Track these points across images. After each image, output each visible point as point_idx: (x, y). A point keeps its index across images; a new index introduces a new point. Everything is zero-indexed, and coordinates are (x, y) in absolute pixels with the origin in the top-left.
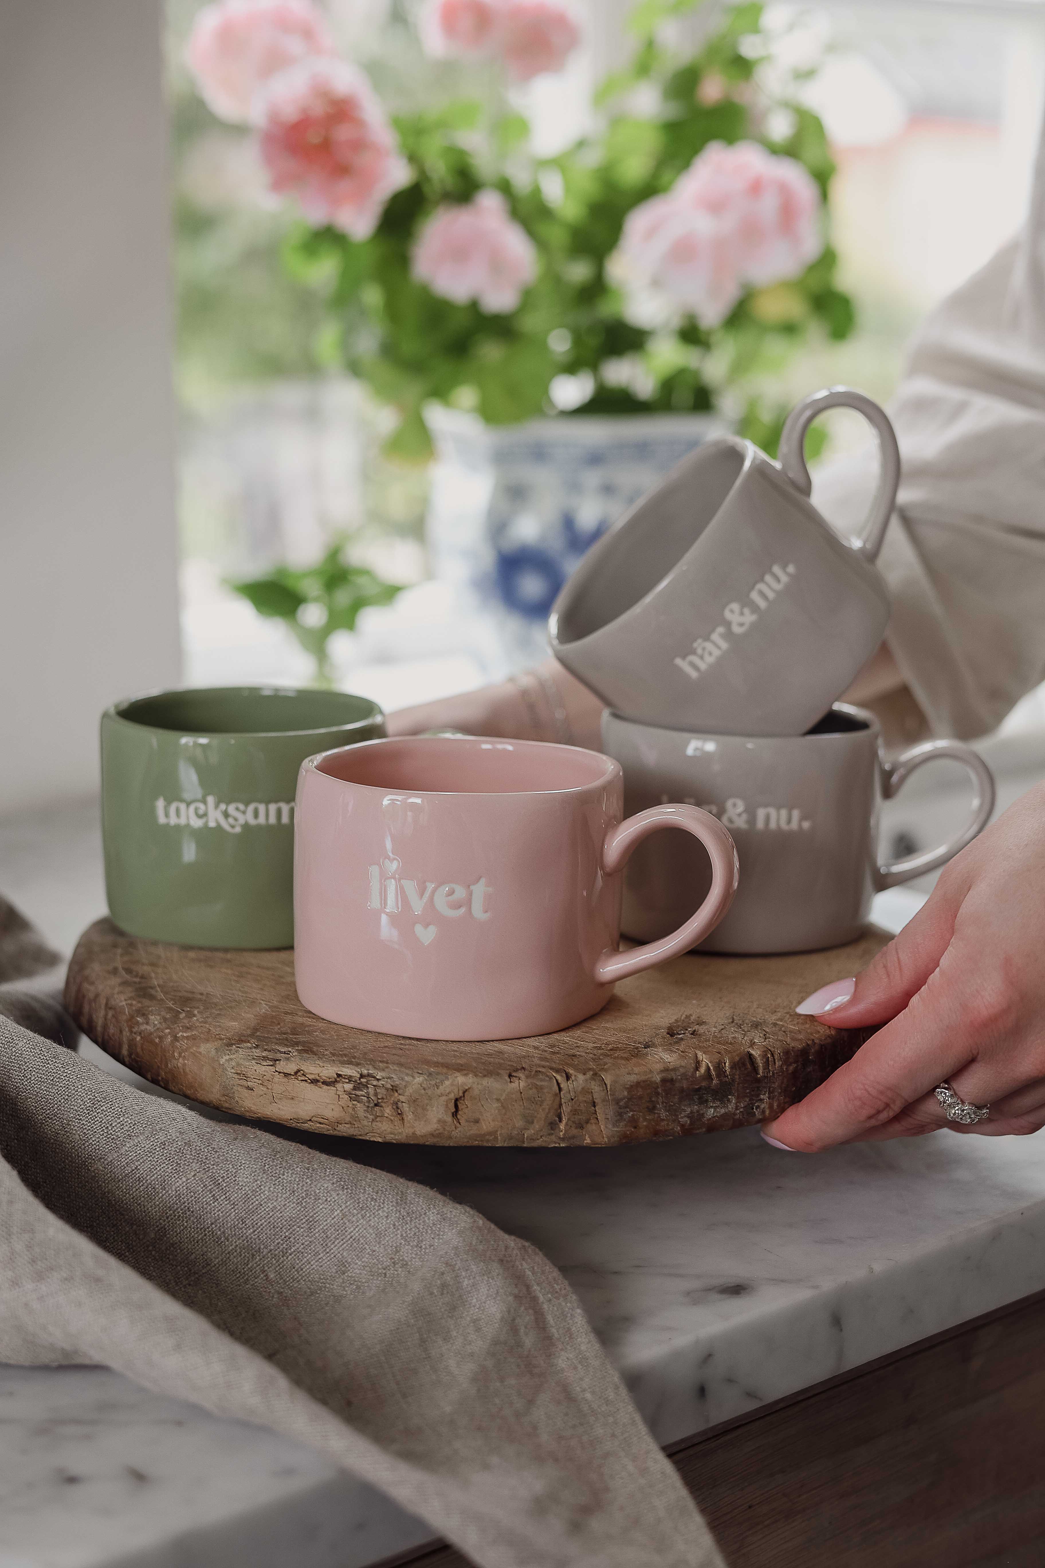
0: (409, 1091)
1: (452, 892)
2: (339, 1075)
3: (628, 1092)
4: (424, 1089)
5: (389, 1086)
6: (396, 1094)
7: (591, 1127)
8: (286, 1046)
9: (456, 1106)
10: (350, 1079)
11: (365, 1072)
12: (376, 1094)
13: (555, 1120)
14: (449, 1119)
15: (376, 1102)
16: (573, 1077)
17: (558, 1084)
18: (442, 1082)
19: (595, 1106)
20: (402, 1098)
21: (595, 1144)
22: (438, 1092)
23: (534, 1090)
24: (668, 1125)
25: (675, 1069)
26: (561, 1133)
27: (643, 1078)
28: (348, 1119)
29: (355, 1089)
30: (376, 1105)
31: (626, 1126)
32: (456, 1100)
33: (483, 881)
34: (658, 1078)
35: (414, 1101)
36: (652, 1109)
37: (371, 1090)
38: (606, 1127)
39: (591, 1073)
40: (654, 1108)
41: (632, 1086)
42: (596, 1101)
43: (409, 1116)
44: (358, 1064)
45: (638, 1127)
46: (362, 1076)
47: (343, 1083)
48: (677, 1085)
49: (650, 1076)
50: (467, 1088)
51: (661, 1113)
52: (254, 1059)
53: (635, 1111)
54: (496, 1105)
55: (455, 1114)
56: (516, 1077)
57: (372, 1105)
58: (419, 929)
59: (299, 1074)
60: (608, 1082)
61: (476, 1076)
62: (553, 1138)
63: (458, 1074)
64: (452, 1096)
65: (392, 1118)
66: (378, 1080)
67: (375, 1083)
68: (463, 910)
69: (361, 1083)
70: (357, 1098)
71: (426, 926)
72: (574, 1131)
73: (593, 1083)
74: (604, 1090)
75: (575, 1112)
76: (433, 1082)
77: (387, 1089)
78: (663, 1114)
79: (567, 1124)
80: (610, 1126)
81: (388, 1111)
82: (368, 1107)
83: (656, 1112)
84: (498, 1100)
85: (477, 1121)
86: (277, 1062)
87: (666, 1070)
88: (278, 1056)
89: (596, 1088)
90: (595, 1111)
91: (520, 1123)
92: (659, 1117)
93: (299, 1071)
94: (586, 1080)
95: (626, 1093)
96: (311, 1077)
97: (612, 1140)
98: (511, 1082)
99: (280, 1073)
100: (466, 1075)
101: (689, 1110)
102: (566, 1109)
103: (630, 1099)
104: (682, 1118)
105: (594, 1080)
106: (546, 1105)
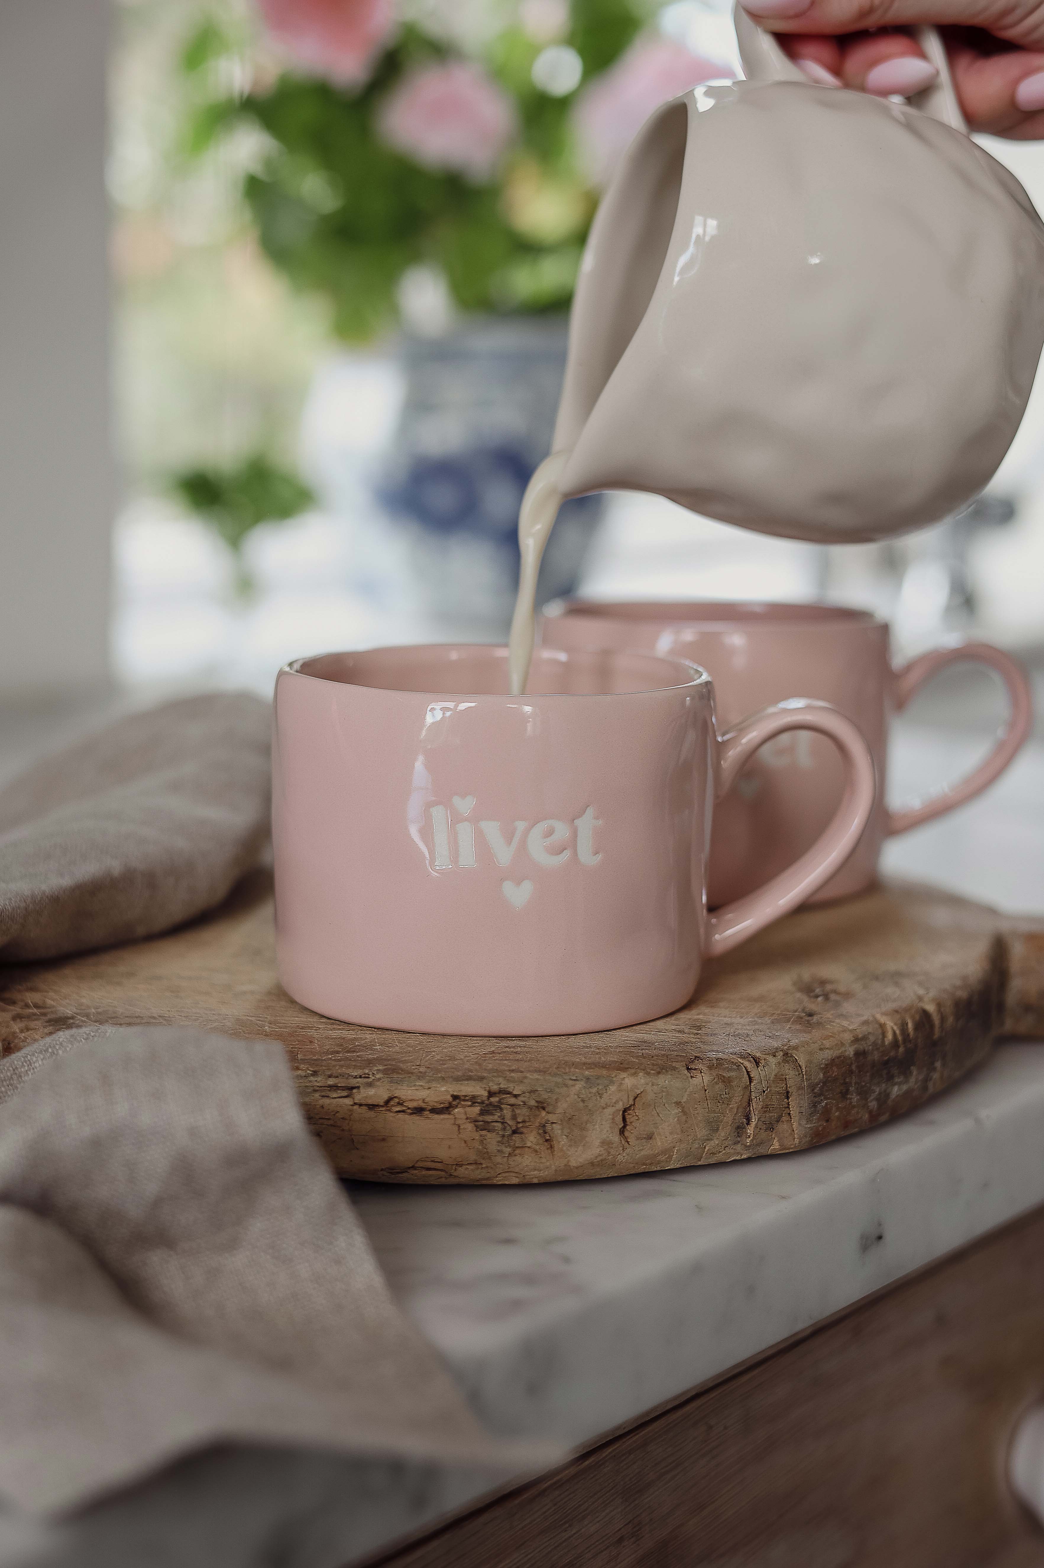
0: (562, 1106)
1: (550, 833)
2: (455, 1097)
3: (824, 1075)
4: (583, 1101)
5: (533, 1103)
6: (543, 1113)
7: (783, 1127)
8: (361, 1068)
9: (624, 1119)
10: (473, 1100)
11: (495, 1088)
12: (514, 1117)
13: (742, 1123)
14: (616, 1138)
15: (514, 1128)
16: (763, 1061)
17: (748, 1072)
18: (606, 1087)
19: (788, 1098)
20: (552, 1118)
21: (785, 1149)
22: (603, 1102)
23: (721, 1085)
24: (858, 1113)
25: (865, 1038)
26: (748, 1140)
27: (837, 1053)
28: (473, 1157)
29: (482, 1113)
30: (514, 1132)
31: (819, 1120)
32: (625, 1111)
33: (590, 812)
34: (850, 1051)
35: (569, 1120)
36: (844, 1095)
37: (507, 1112)
38: (800, 1124)
39: (781, 1053)
40: (847, 1092)
41: (826, 1065)
42: (789, 1089)
43: (561, 1141)
44: (481, 1079)
45: (830, 1120)
46: (491, 1094)
47: (464, 1107)
48: (869, 1058)
49: (843, 1049)
50: (639, 1092)
51: (853, 1097)
52: (315, 1091)
53: (829, 1099)
54: (676, 1111)
55: (622, 1132)
56: (695, 1069)
57: (508, 1133)
58: (508, 888)
59: (392, 1103)
60: (802, 1062)
61: (648, 1074)
62: (739, 1147)
63: (624, 1075)
64: (620, 1106)
65: (537, 1147)
66: (516, 1096)
67: (512, 1100)
68: (567, 854)
69: (491, 1104)
70: (485, 1127)
71: (518, 883)
72: (763, 1135)
73: (787, 1066)
74: (799, 1074)
75: (766, 1108)
76: (594, 1090)
77: (530, 1108)
78: (855, 1098)
79: (756, 1126)
80: (804, 1122)
81: (532, 1138)
82: (503, 1136)
83: (848, 1096)
84: (678, 1104)
85: (650, 1137)
86: (354, 1091)
87: (856, 1040)
88: (353, 1082)
89: (790, 1073)
90: (788, 1104)
91: (702, 1132)
92: (851, 1103)
93: (390, 1099)
94: (779, 1063)
95: (821, 1075)
96: (412, 1105)
97: (804, 1141)
98: (692, 1077)
99: (361, 1105)
100: (635, 1074)
101: (878, 1090)
102: (756, 1105)
103: (825, 1083)
104: (871, 1101)
105: (788, 1062)
106: (734, 1105)
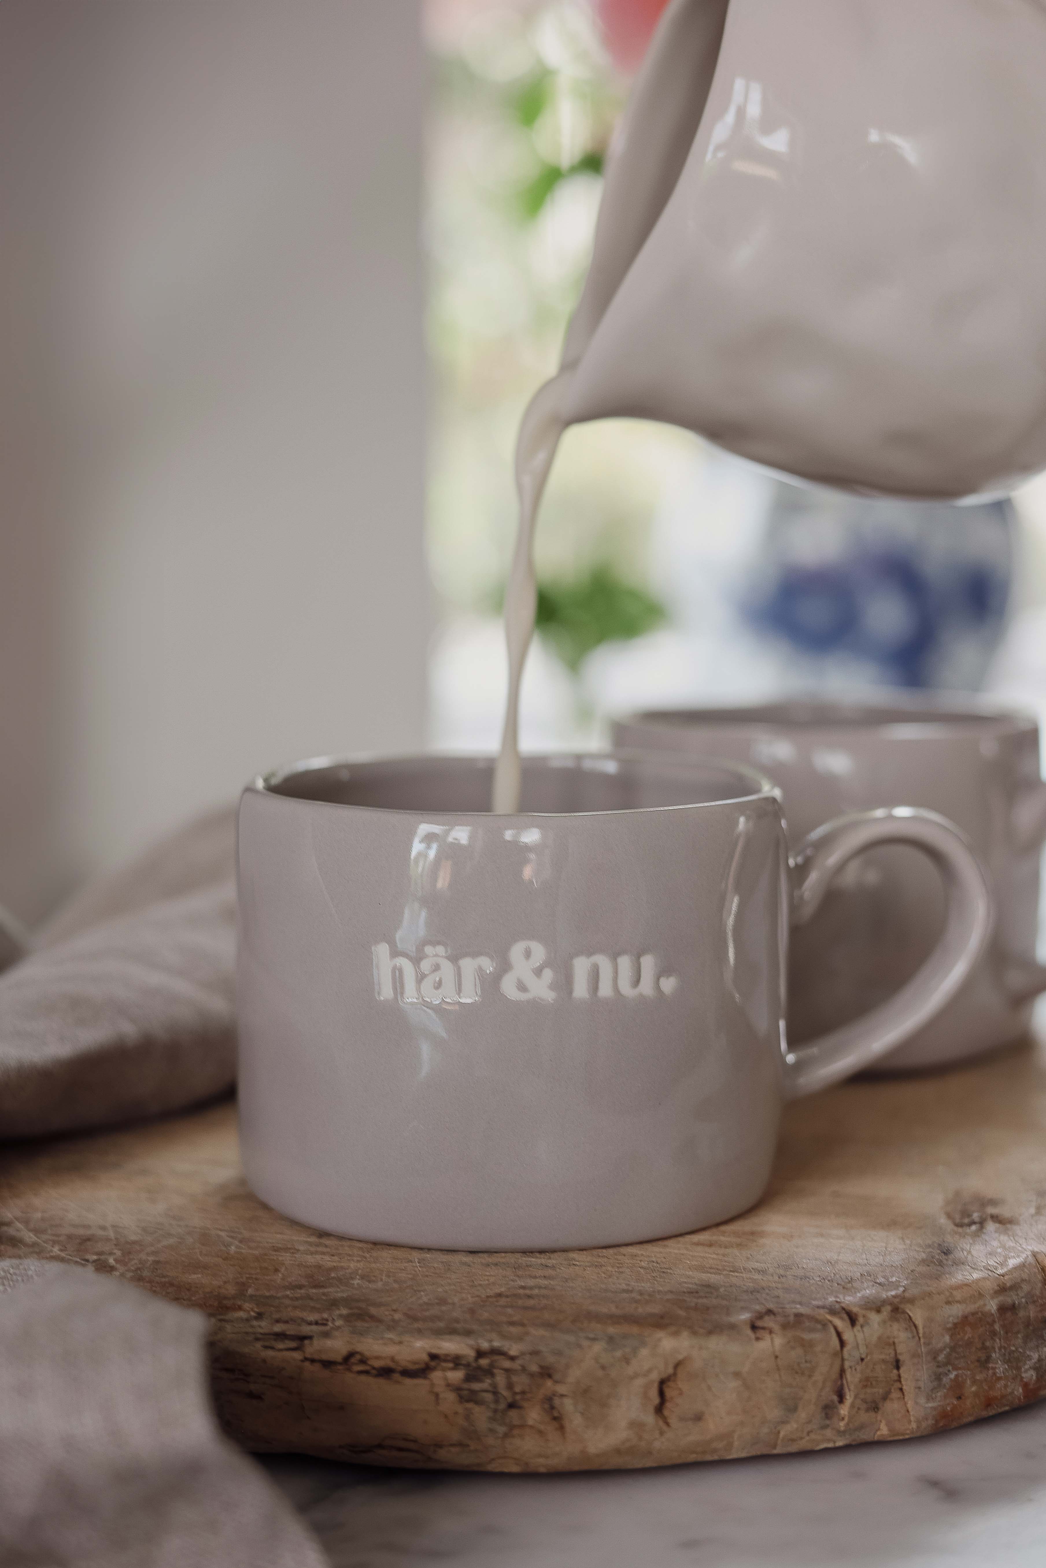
0: (575, 1374)
2: (433, 1357)
3: (951, 1336)
4: (603, 1368)
5: (534, 1368)
6: (549, 1383)
7: (891, 1406)
9: (661, 1394)
10: (456, 1361)
11: (485, 1345)
12: (510, 1386)
13: (832, 1401)
14: (650, 1419)
15: (510, 1400)
16: (861, 1320)
17: (839, 1335)
18: (635, 1351)
19: (898, 1367)
20: (561, 1389)
21: (897, 1435)
22: (630, 1370)
23: (799, 1351)
24: (1006, 1386)
25: (1015, 1287)
26: (842, 1424)
27: (971, 1308)
28: (455, 1436)
29: (468, 1378)
30: (512, 1406)
31: (945, 1397)
32: (662, 1383)
34: (992, 1306)
35: (584, 1393)
36: (984, 1363)
37: (500, 1379)
38: (916, 1403)
39: (889, 1308)
40: (988, 1359)
41: (955, 1325)
42: (901, 1357)
43: (575, 1420)
44: (468, 1333)
45: (963, 1398)
46: (480, 1354)
47: (444, 1370)
48: (1022, 1314)
49: (981, 1303)
50: (680, 1357)
51: (997, 1366)
52: (257, 1339)
53: (960, 1369)
54: (733, 1384)
55: (659, 1410)
56: (763, 1328)
57: (502, 1406)
59: (353, 1360)
60: (919, 1322)
61: (695, 1333)
62: (829, 1433)
63: (660, 1334)
64: (655, 1376)
65: (542, 1427)
66: (513, 1358)
67: (507, 1364)
69: (479, 1368)
70: (472, 1397)
72: (864, 1417)
73: (896, 1326)
74: (913, 1337)
75: (867, 1382)
76: (618, 1354)
77: (532, 1375)
78: (1000, 1368)
79: (852, 1406)
80: (922, 1400)
81: (534, 1415)
82: (495, 1411)
83: (990, 1365)
84: (737, 1375)
85: (698, 1418)
86: (307, 1342)
87: (1002, 1289)
88: (306, 1330)
89: (900, 1334)
90: (899, 1376)
91: (774, 1413)
92: (994, 1374)
93: (351, 1355)
94: (884, 1322)
95: (947, 1338)
96: (377, 1364)
97: (924, 1424)
98: (758, 1339)
99: (313, 1361)
100: (676, 1334)
101: (1035, 1356)
102: (852, 1378)
103: (953, 1349)
104: (1026, 1371)
105: (897, 1320)
106: (818, 1377)
